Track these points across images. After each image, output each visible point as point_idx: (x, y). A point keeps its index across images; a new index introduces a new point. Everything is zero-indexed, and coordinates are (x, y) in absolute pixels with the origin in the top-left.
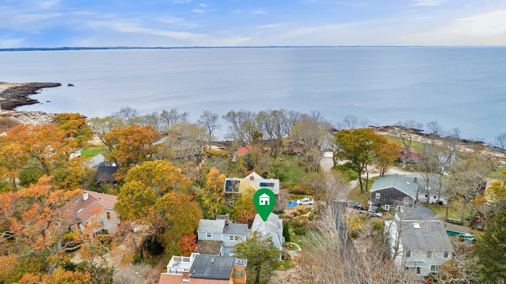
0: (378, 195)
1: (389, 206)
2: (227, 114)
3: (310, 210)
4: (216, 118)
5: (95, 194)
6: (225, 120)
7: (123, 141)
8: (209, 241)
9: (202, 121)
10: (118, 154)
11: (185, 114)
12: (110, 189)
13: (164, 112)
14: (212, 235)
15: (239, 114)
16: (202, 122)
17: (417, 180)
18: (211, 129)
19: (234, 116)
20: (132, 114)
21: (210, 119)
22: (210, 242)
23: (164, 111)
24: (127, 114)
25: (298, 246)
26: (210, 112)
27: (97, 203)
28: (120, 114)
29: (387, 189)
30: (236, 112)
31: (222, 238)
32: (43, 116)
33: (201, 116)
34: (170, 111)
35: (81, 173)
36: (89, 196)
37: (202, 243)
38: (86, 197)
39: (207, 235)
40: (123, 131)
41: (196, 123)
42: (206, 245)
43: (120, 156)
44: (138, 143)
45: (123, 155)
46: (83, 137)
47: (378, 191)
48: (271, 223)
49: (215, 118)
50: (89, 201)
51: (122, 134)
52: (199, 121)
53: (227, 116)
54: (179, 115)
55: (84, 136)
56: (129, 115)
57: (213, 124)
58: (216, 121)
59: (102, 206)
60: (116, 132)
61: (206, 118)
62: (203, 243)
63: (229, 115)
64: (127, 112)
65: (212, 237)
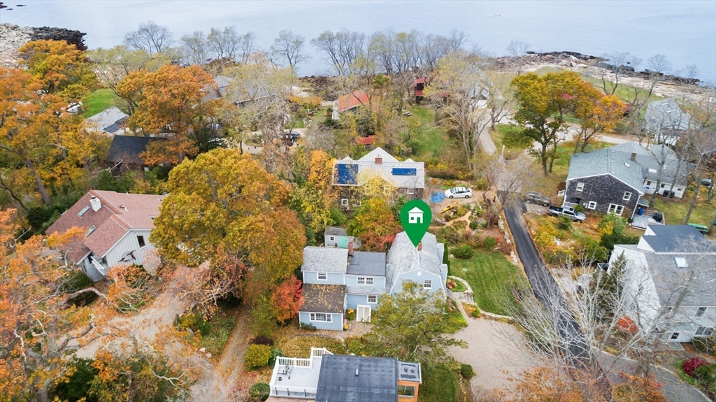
0: (581, 185)
1: (596, 203)
2: (319, 36)
3: (468, 208)
4: (301, 42)
5: (112, 197)
6: (316, 47)
7: (150, 97)
8: (322, 285)
9: (277, 48)
10: (146, 119)
11: (248, 36)
12: (137, 181)
13: (214, 33)
14: (326, 276)
15: (339, 36)
16: (278, 51)
17: (636, 158)
18: (293, 61)
19: (331, 39)
20: (159, 35)
21: (291, 44)
22: (324, 287)
23: (213, 31)
24: (152, 36)
25: (465, 283)
26: (290, 33)
27: (119, 220)
28: (139, 36)
29: (597, 178)
30: (335, 34)
31: (345, 280)
32: (14, 33)
33: (277, 40)
34: (223, 30)
35: (83, 155)
36: (103, 203)
37: (310, 290)
38: (96, 205)
39: (318, 276)
40: (148, 77)
41: (268, 50)
42: (318, 293)
43: (150, 124)
44: (178, 100)
45: (155, 122)
46: (78, 88)
47: (581, 180)
48: (427, 253)
49: (298, 43)
50: (104, 212)
51: (148, 84)
52: (272, 48)
53: (320, 39)
54: (238, 36)
55: (80, 85)
56: (155, 36)
57: (295, 54)
58: (301, 48)
59: (127, 226)
60: (136, 78)
61: (283, 42)
62: (313, 290)
63: (322, 38)
64: (150, 31)
65: (326, 280)
